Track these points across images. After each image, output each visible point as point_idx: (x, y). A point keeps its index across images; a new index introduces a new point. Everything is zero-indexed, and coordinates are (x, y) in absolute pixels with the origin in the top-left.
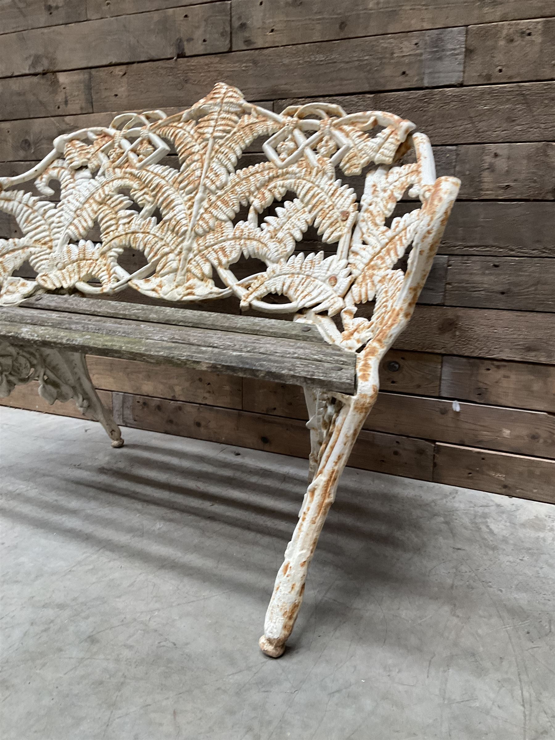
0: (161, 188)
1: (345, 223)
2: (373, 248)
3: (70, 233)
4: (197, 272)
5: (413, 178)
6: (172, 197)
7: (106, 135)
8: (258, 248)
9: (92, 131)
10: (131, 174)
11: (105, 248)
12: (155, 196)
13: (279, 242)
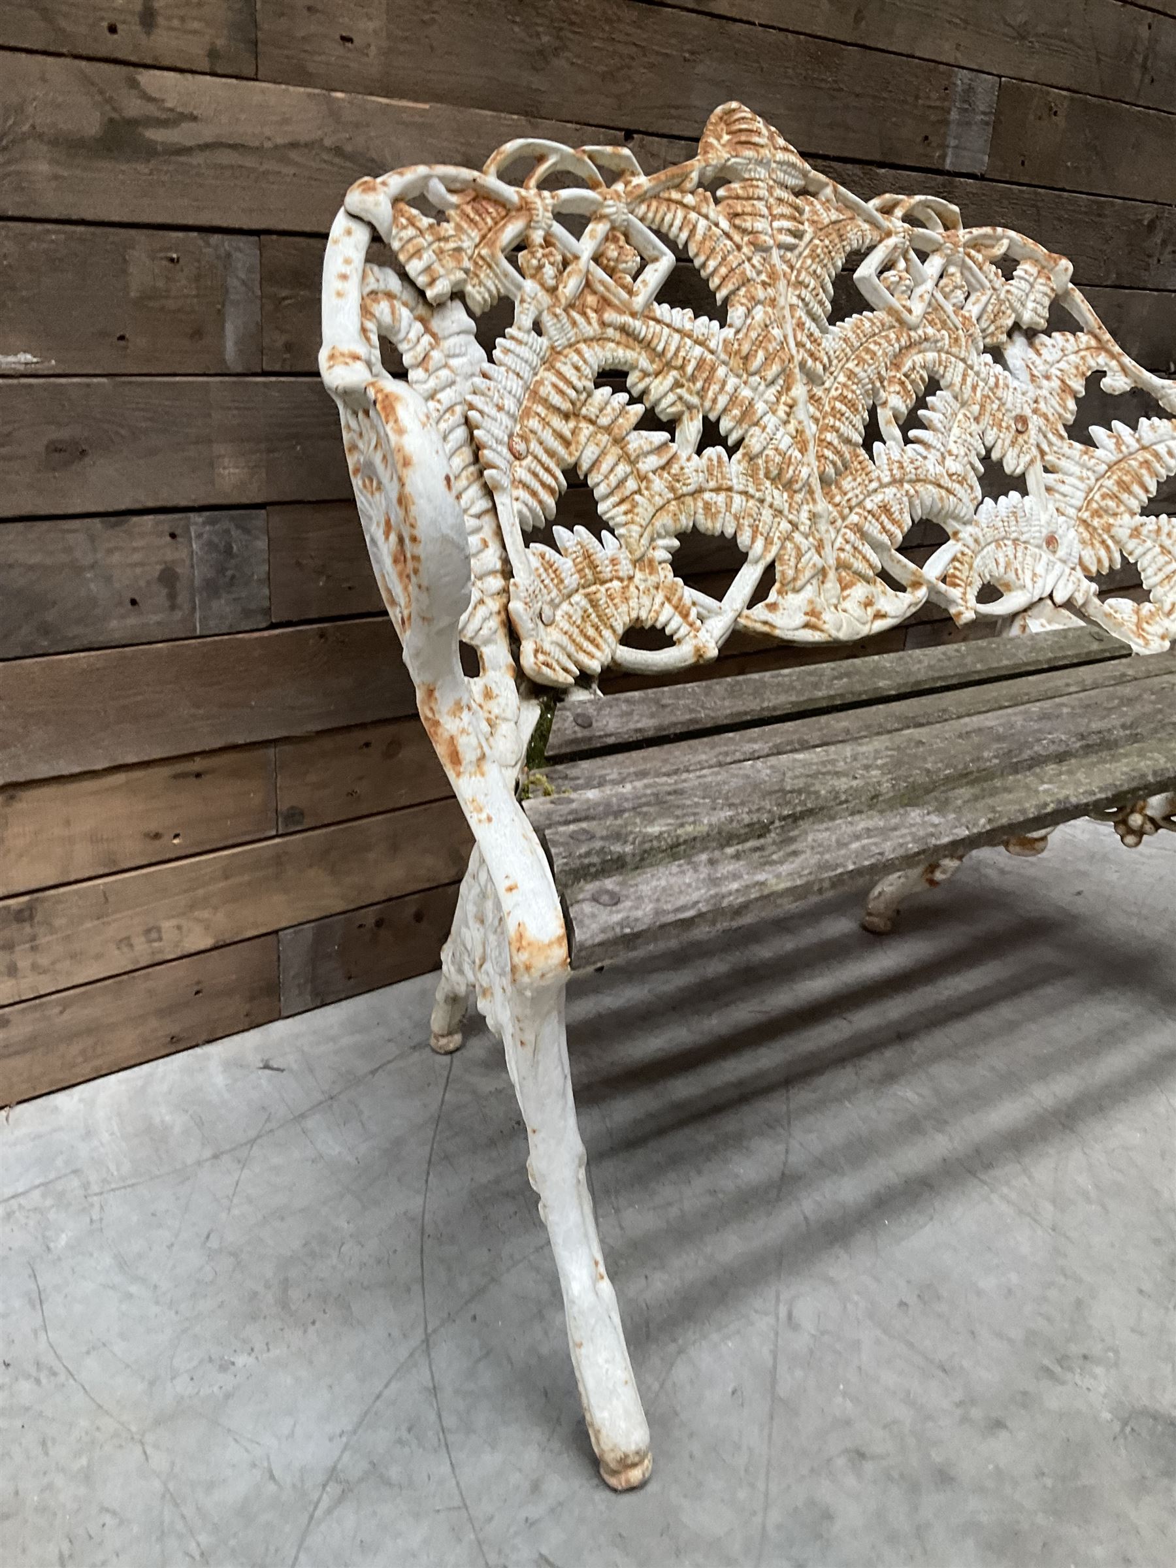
0: (713, 370)
1: (1025, 437)
2: (1081, 479)
3: (525, 510)
4: (859, 565)
5: (1101, 361)
6: (746, 393)
7: (481, 196)
8: (941, 499)
9: (442, 179)
10: (623, 329)
11: (642, 541)
12: (701, 395)
13: (959, 482)
